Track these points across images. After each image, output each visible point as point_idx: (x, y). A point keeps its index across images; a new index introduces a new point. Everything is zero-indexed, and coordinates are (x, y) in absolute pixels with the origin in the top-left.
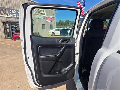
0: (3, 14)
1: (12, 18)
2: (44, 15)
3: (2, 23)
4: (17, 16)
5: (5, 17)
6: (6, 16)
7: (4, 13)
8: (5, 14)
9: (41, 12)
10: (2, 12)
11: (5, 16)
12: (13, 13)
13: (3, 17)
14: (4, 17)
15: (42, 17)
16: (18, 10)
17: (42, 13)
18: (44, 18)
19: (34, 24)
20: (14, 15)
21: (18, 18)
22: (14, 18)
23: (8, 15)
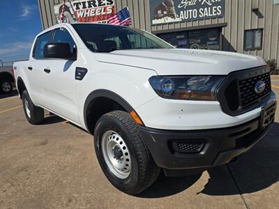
0: (161, 18)
1: (183, 21)
4: (199, 13)
5: (166, 24)
6: (170, 20)
7: (165, 13)
8: (166, 15)
10: (159, 12)
12: (189, 7)
14: (163, 24)
19: (262, 29)
20: (190, 11)
21: (202, 19)
22: (188, 20)
23: (173, 16)
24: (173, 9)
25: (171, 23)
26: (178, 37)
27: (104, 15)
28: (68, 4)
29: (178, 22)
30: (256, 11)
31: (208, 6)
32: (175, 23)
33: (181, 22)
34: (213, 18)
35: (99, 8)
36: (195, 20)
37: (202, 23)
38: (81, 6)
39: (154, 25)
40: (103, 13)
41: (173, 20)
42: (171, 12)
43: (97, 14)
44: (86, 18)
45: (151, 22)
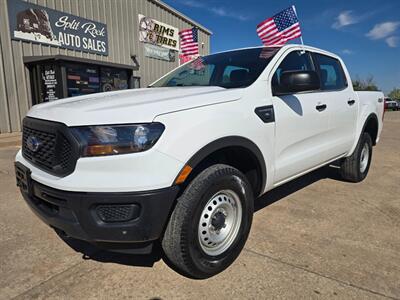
0: (29, 32)
1: (63, 47)
2: (174, 46)
3: (25, 64)
4: (82, 43)
5: (38, 43)
6: (43, 39)
7: (36, 26)
9: (165, 35)
10: (26, 21)
11: (39, 40)
12: (69, 31)
13: (28, 42)
14: (34, 43)
15: (166, 54)
16: (87, 21)
17: (169, 37)
18: (172, 60)
19: (139, 78)
20: (72, 36)
21: (86, 51)
22: (70, 48)
23: (49, 36)
24: (48, 24)
25: (47, 45)
26: (89, 71)
29: (55, 47)
30: (133, 58)
31: (92, 38)
32: (52, 46)
33: (60, 47)
34: (99, 54)
36: (78, 50)
37: (87, 56)
39: (18, 40)
41: (48, 41)
42: (46, 28)
45: (12, 34)
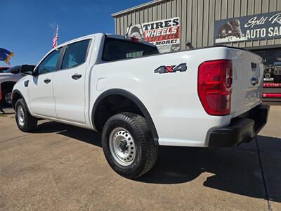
0: (225, 37)
1: (249, 40)
4: (267, 32)
5: (230, 43)
6: (234, 39)
7: (230, 32)
8: (230, 35)
10: (224, 31)
11: (231, 41)
12: (257, 27)
14: (227, 43)
16: (275, 13)
20: (258, 30)
21: (271, 38)
22: (255, 40)
23: (238, 36)
24: (239, 28)
25: (236, 42)
27: (169, 35)
28: (138, 26)
29: (243, 41)
31: (279, 25)
32: (240, 42)
33: (246, 41)
35: (165, 29)
36: (263, 39)
37: (271, 43)
38: (149, 28)
39: (217, 44)
40: (168, 33)
41: (238, 39)
42: (237, 31)
43: (162, 34)
44: (152, 38)
45: (214, 41)
